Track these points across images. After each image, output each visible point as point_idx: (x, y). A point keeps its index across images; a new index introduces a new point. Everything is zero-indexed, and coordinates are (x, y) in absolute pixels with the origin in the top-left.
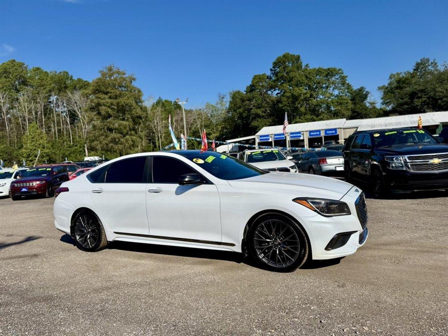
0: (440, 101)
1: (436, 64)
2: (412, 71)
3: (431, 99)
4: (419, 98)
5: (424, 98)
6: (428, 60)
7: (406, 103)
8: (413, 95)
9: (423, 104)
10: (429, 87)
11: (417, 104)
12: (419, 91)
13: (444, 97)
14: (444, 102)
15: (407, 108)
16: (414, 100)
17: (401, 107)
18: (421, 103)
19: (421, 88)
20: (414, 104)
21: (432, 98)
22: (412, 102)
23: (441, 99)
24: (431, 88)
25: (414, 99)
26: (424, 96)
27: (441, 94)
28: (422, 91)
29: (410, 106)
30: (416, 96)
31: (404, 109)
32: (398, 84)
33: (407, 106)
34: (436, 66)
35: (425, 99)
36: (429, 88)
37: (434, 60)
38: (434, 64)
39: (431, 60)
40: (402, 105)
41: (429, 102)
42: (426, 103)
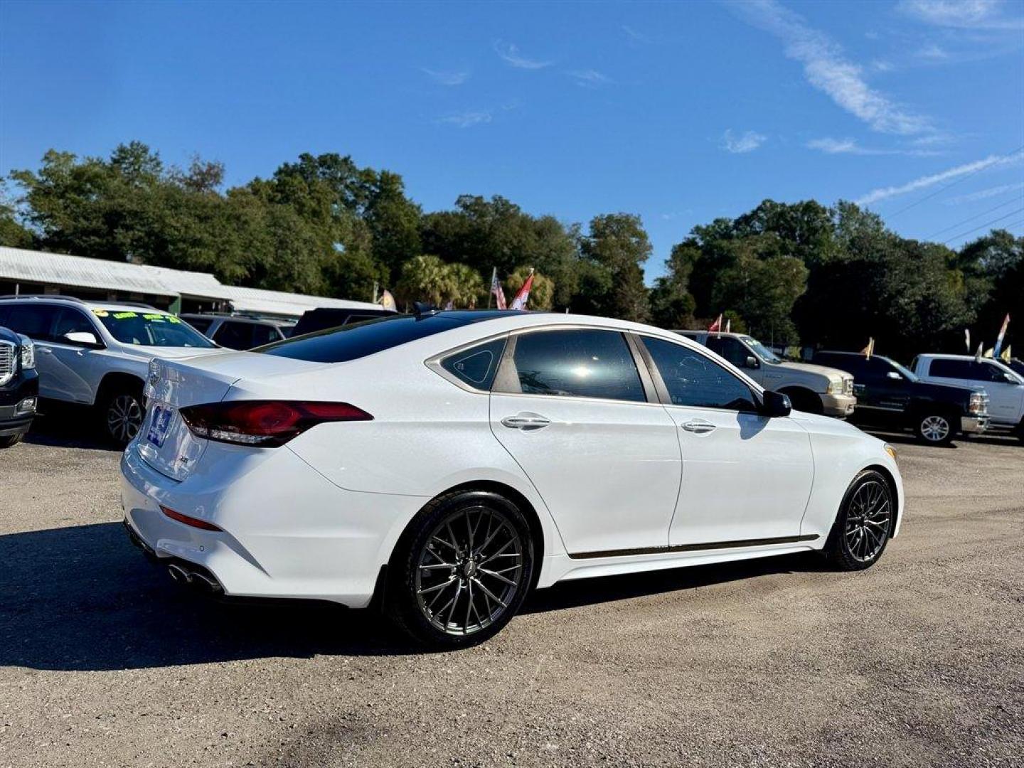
0: (172, 247)
1: (158, 164)
2: (108, 161)
3: (153, 238)
4: (128, 228)
5: (139, 230)
6: (145, 150)
7: (95, 232)
8: (114, 218)
9: (135, 243)
10: (151, 210)
11: (123, 241)
12: (129, 212)
13: (180, 240)
14: (177, 250)
15: (96, 244)
16: (115, 231)
17: (84, 238)
18: (132, 240)
19: (135, 207)
20: (114, 238)
21: (157, 236)
22: (110, 233)
23: (174, 243)
24: (154, 213)
25: (117, 228)
26: (139, 227)
27: (176, 233)
28: (135, 214)
29: (105, 241)
30: (122, 223)
31: (90, 245)
32: (75, 182)
33: (97, 240)
34: (158, 169)
35: (140, 234)
36: (151, 214)
37: (157, 154)
38: (154, 162)
39: (152, 153)
40: (86, 232)
41: (148, 242)
42: (141, 243)
